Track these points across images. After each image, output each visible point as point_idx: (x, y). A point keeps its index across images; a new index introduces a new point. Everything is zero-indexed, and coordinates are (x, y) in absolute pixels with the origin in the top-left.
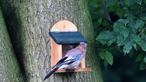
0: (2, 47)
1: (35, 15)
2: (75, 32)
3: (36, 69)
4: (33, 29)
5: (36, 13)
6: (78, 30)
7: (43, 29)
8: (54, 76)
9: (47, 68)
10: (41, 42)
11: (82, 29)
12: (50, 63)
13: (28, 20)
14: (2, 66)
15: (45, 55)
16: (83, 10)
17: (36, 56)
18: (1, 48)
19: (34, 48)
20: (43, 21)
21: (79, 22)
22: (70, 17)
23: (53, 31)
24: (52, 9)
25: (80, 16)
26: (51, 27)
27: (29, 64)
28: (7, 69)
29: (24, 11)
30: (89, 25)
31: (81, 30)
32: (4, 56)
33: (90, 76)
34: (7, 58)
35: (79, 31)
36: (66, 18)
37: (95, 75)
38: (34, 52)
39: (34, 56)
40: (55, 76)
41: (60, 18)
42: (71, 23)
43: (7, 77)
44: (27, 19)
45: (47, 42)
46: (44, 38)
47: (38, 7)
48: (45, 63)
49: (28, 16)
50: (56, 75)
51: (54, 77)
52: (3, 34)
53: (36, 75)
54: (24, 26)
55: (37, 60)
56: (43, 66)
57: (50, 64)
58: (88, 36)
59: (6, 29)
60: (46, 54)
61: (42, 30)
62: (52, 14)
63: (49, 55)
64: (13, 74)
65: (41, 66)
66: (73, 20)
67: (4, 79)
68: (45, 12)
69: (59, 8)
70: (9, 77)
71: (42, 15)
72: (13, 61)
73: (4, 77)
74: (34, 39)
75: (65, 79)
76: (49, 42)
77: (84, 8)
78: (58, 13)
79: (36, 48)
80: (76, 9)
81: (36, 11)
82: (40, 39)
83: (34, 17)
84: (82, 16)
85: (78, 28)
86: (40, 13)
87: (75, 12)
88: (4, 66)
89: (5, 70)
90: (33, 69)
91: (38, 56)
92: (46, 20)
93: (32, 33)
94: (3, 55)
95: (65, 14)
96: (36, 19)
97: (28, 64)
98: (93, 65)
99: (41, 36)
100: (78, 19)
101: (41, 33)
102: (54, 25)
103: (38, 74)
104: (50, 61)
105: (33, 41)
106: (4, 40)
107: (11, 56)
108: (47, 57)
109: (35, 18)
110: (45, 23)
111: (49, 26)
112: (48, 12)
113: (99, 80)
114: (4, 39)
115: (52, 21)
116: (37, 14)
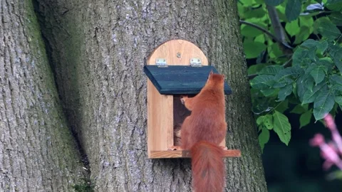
0: (34, 99)
1: (113, 27)
2: (204, 67)
3: (112, 150)
4: (108, 57)
5: (114, 22)
6: (210, 63)
7: (129, 58)
8: (153, 166)
9: (139, 148)
10: (125, 88)
11: (219, 60)
12: (144, 137)
13: (95, 36)
14: (33, 142)
15: (134, 119)
16: (224, 17)
17: (112, 119)
18: (34, 101)
19: (108, 101)
20: (131, 39)
21: (214, 43)
22: (193, 33)
23: (154, 64)
24: (152, 12)
25: (216, 30)
26: (149, 54)
27: (97, 138)
28: (45, 149)
29: (87, 15)
30: (235, 51)
31: (216, 63)
32: (38, 118)
33: (236, 169)
34: (45, 124)
35: (213, 64)
36: (183, 33)
37: (246, 166)
38: (108, 110)
39: (107, 121)
40: (155, 168)
41: (169, 34)
42: (195, 47)
43: (44, 167)
44: (93, 35)
45: (138, 88)
46: (132, 79)
47: (120, 8)
48: (132, 136)
49: (97, 29)
50: (157, 164)
51: (153, 169)
52: (39, 67)
53: (112, 164)
54: (87, 50)
55: (115, 130)
56: (128, 143)
57: (144, 139)
58: (234, 76)
59: (46, 57)
60: (136, 116)
61: (128, 60)
62: (152, 24)
63: (142, 118)
64: (59, 160)
65: (124, 144)
66: (200, 39)
67: (39, 172)
68: (136, 19)
69: (168, 10)
70: (49, 167)
71: (130, 27)
72: (59, 130)
73: (39, 167)
74: (110, 82)
75: (179, 175)
76: (144, 89)
77: (226, 13)
78: (166, 21)
79: (113, 102)
80: (208, 15)
81: (115, 18)
82: (123, 80)
83: (110, 29)
84: (220, 31)
85: (210, 58)
86: (124, 21)
87: (204, 22)
88: (38, 142)
89: (41, 149)
90: (106, 150)
91: (117, 119)
92: (137, 38)
93: (106, 68)
94: (36, 115)
95: (181, 25)
96: (115, 35)
97: (93, 138)
98: (242, 145)
99: (125, 74)
100: (211, 37)
101: (125, 68)
102: (156, 51)
103: (118, 162)
104: (144, 132)
105: (108, 86)
106: (39, 81)
107: (55, 120)
108: (139, 124)
109: (112, 32)
110: (135, 45)
111: (143, 52)
112: (142, 21)
113: (256, 179)
114: (41, 78)
115: (151, 40)
116: (117, 24)
